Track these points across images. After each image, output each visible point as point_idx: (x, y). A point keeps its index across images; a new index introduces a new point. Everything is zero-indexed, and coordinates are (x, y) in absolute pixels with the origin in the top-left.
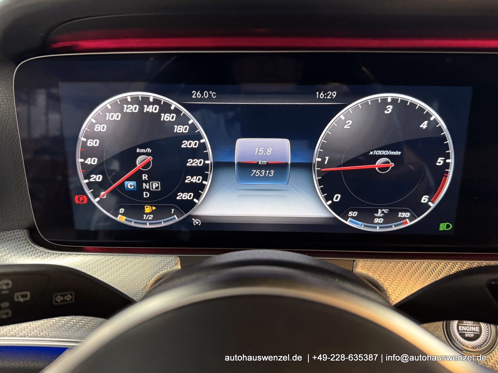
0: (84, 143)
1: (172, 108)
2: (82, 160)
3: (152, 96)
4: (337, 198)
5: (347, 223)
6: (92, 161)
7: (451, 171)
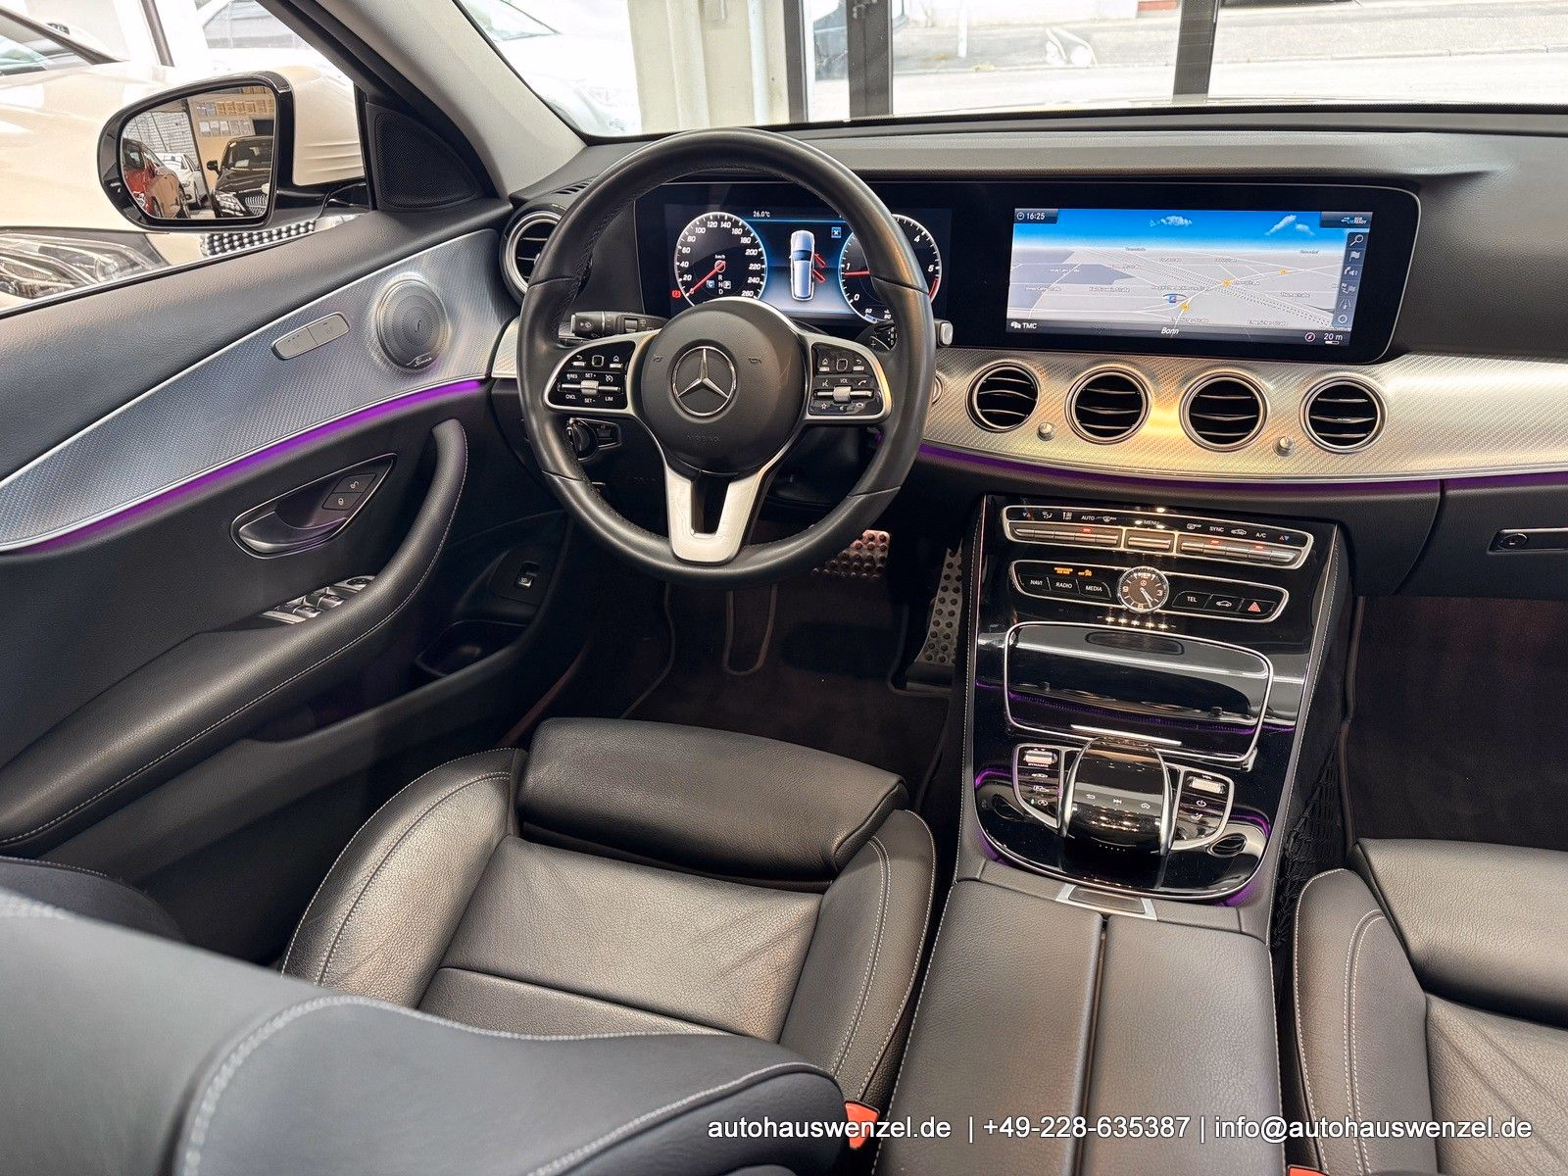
3: (727, 215)
4: (857, 297)
7: (940, 276)
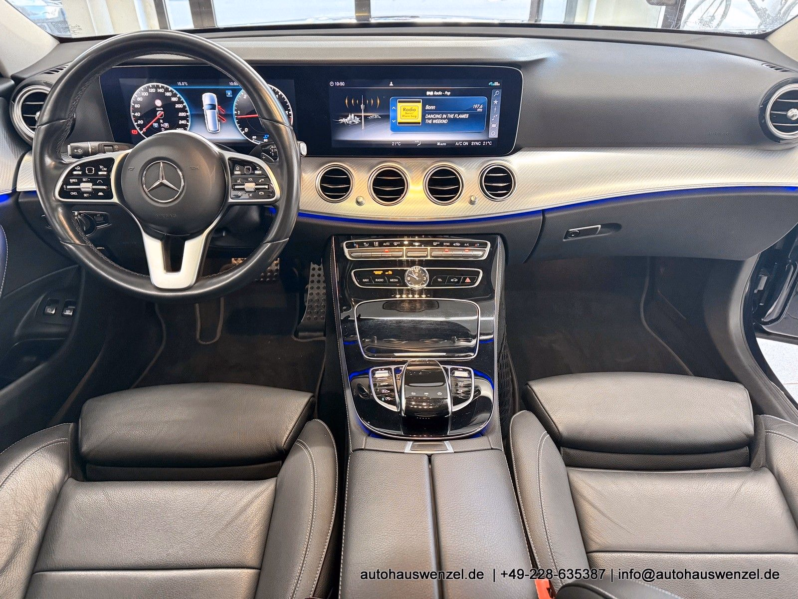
0: (133, 106)
1: (170, 90)
2: (133, 114)
5: (252, 141)
6: (138, 114)
